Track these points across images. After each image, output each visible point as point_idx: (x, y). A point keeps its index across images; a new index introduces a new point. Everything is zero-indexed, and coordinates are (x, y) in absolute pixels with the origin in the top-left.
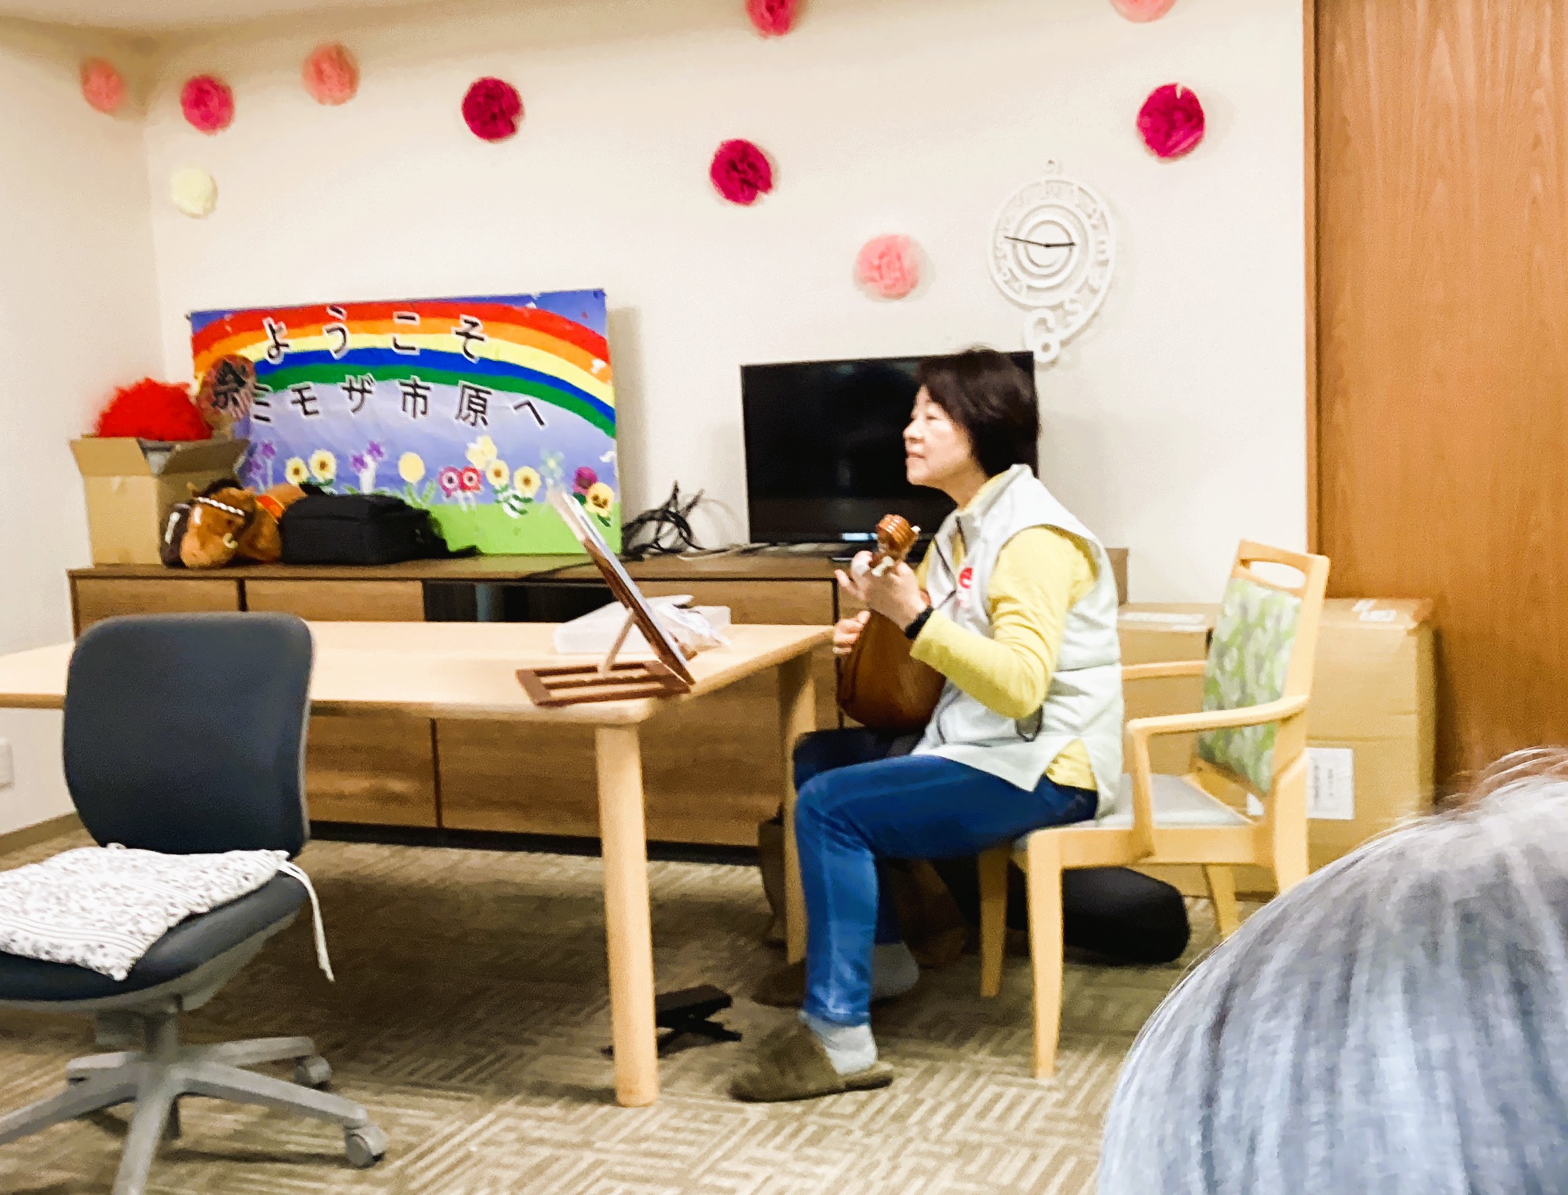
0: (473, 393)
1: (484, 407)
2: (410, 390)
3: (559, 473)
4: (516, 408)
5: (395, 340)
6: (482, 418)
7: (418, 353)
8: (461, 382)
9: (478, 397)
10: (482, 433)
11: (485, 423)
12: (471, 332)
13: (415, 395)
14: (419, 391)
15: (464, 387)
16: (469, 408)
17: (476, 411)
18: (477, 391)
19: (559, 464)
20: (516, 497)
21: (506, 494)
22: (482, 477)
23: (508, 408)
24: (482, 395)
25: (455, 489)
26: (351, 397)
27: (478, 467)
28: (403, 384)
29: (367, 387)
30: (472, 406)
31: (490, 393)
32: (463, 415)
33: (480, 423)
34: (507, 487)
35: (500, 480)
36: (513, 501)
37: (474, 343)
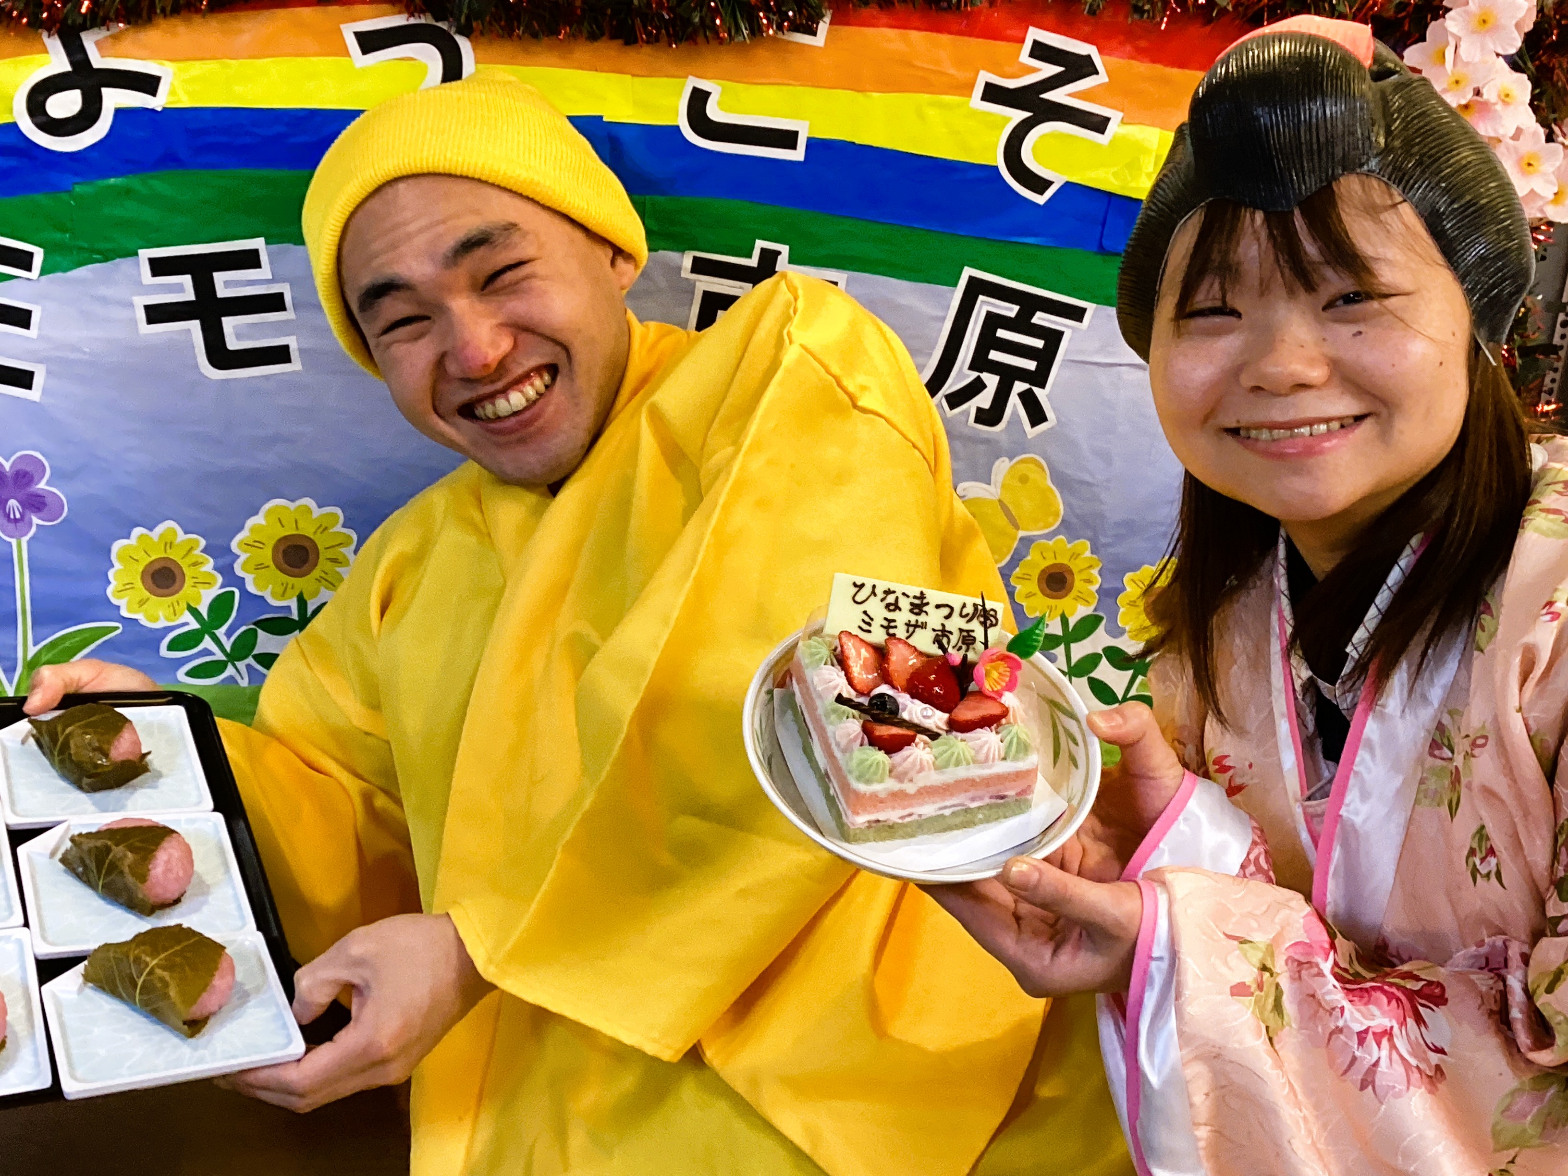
0: (1011, 310)
1: (1046, 358)
5: (699, 98)
6: (1028, 399)
7: (798, 155)
8: (968, 272)
9: (1021, 324)
10: (1014, 447)
11: (1037, 415)
12: (1056, 96)
15: (975, 288)
16: (980, 362)
17: (1008, 375)
18: (1030, 304)
21: (1080, 651)
24: (1040, 318)
28: (700, 266)
30: (995, 355)
31: (1077, 314)
32: (953, 384)
33: (1015, 413)
34: (1088, 626)
35: (1064, 604)
36: (1105, 672)
37: (1053, 135)
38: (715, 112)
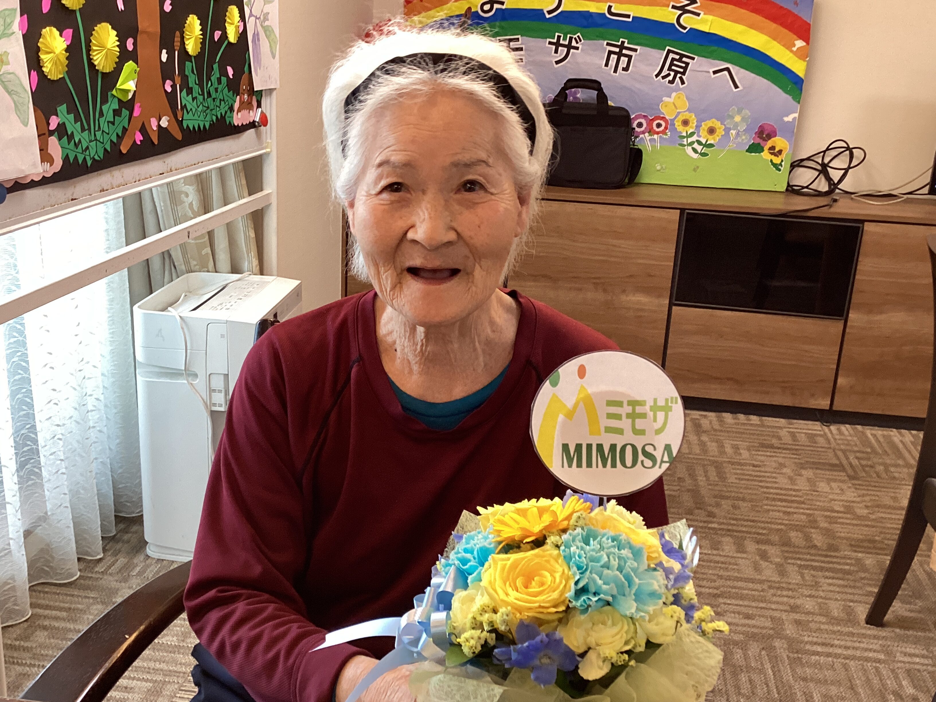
0: (677, 57)
1: (685, 69)
2: (617, 50)
3: (742, 127)
4: (715, 72)
5: (610, 7)
6: (681, 78)
7: (630, 20)
8: (668, 48)
9: (680, 60)
10: (677, 90)
11: (683, 82)
12: (688, 8)
13: (620, 55)
14: (624, 51)
15: (669, 51)
16: (670, 69)
17: (677, 72)
18: (682, 56)
19: (743, 119)
20: (699, 143)
21: (690, 140)
22: (669, 124)
23: (709, 72)
24: (684, 59)
25: (643, 132)
26: (556, 52)
27: (667, 118)
28: (608, 44)
29: (574, 43)
30: (673, 68)
31: (693, 59)
32: (663, 74)
33: (677, 82)
34: (692, 134)
35: (687, 128)
36: (696, 146)
37: (688, 17)
38: (613, 10)
